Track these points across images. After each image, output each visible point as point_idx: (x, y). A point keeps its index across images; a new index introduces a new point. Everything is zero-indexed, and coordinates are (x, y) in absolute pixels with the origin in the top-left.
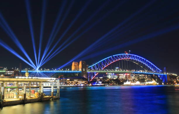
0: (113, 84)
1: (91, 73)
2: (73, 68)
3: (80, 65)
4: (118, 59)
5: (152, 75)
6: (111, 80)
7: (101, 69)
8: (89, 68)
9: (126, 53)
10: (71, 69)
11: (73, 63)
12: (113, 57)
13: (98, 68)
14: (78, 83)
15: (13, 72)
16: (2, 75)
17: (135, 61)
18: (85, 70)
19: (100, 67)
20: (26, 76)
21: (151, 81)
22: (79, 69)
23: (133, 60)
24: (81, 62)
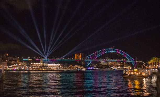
0: (104, 68)
1: (88, 61)
2: (76, 57)
3: (80, 56)
4: (106, 52)
5: (128, 62)
6: (103, 65)
7: (94, 59)
8: (86, 58)
9: (111, 48)
10: (74, 59)
11: (76, 54)
12: (103, 51)
13: (92, 57)
14: (78, 67)
15: (32, 60)
16: (24, 62)
17: (117, 53)
18: (83, 59)
19: (94, 57)
20: (41, 63)
21: (127, 66)
22: (79, 58)
23: (116, 53)
24: (81, 54)
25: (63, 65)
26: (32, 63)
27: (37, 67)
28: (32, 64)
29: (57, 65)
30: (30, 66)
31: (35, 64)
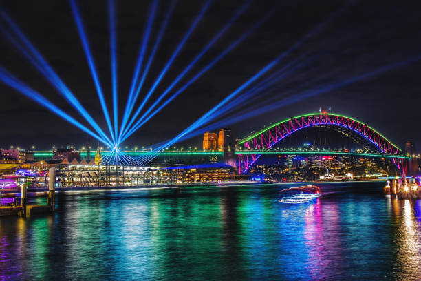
1: (245, 156)
2: (206, 145)
3: (221, 139)
4: (305, 125)
5: (379, 159)
7: (266, 147)
8: (239, 146)
10: (200, 148)
11: (206, 135)
12: (293, 121)
13: (260, 144)
16: (42, 163)
17: (342, 128)
18: (231, 149)
19: (265, 143)
20: (97, 163)
22: (217, 147)
23: (337, 127)
24: (222, 132)
25: (170, 171)
26: (70, 167)
27: (90, 176)
28: (72, 170)
29: (150, 170)
30: (64, 176)
31: (80, 169)
